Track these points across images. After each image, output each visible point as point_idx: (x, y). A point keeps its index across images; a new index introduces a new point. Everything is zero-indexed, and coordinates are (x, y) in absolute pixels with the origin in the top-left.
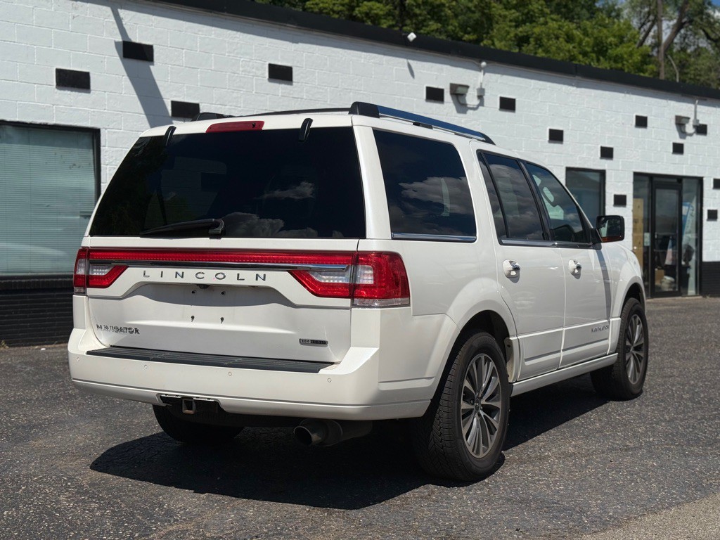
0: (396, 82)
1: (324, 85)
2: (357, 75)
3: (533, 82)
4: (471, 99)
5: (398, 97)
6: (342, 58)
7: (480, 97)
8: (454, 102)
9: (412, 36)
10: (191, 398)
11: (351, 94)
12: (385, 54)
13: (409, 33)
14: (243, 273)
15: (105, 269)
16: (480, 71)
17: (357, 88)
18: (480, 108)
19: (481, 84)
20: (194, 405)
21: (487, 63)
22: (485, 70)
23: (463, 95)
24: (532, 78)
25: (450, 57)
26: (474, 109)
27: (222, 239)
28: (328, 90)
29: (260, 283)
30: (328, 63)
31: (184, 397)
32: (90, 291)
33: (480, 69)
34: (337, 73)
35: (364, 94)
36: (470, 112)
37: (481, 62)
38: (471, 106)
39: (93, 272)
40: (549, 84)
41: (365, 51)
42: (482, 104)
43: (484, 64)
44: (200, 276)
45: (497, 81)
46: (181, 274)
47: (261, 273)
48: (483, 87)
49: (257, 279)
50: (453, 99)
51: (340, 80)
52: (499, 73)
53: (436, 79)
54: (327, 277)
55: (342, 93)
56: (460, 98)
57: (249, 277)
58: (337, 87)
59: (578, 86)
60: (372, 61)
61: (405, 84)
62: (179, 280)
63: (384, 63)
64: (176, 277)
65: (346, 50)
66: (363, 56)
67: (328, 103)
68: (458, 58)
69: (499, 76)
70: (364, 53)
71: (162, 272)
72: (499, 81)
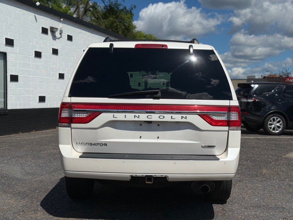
0: (31, 23)
1: (3, 21)
2: (15, 18)
3: (78, 29)
4: (57, 34)
5: (31, 30)
6: (9, 10)
7: (61, 34)
8: (52, 35)
9: (38, 4)
10: (151, 176)
11: (13, 27)
12: (26, 10)
13: (37, 2)
14: (174, 116)
15: (84, 114)
16: (60, 22)
17: (15, 24)
18: (61, 38)
19: (61, 28)
20: (152, 179)
21: (63, 19)
22: (63, 22)
23: (55, 32)
24: (77, 28)
25: (50, 15)
26: (59, 39)
27: (160, 99)
28: (4, 24)
29: (184, 120)
30: (4, 11)
31: (146, 176)
32: (73, 125)
33: (60, 21)
34: (8, 17)
35: (18, 27)
36: (57, 40)
37: (61, 18)
38: (58, 37)
39: (74, 115)
40: (83, 31)
41: (19, 8)
42: (61, 37)
43: (62, 19)
44: (149, 117)
45: (66, 28)
46: (138, 116)
47: (184, 116)
48: (62, 29)
49: (182, 118)
50: (51, 34)
51: (9, 20)
52: (67, 24)
53: (45, 23)
54: (217, 117)
55: (9, 26)
56: (54, 33)
57: (177, 118)
58: (7, 23)
59: (92, 33)
60: (21, 12)
61: (34, 24)
62: (137, 119)
63: (26, 14)
64: (135, 118)
65: (11, 6)
66: (18, 10)
67: (4, 30)
68: (53, 16)
69: (66, 25)
70: (18, 9)
71: (125, 116)
72: (67, 28)
